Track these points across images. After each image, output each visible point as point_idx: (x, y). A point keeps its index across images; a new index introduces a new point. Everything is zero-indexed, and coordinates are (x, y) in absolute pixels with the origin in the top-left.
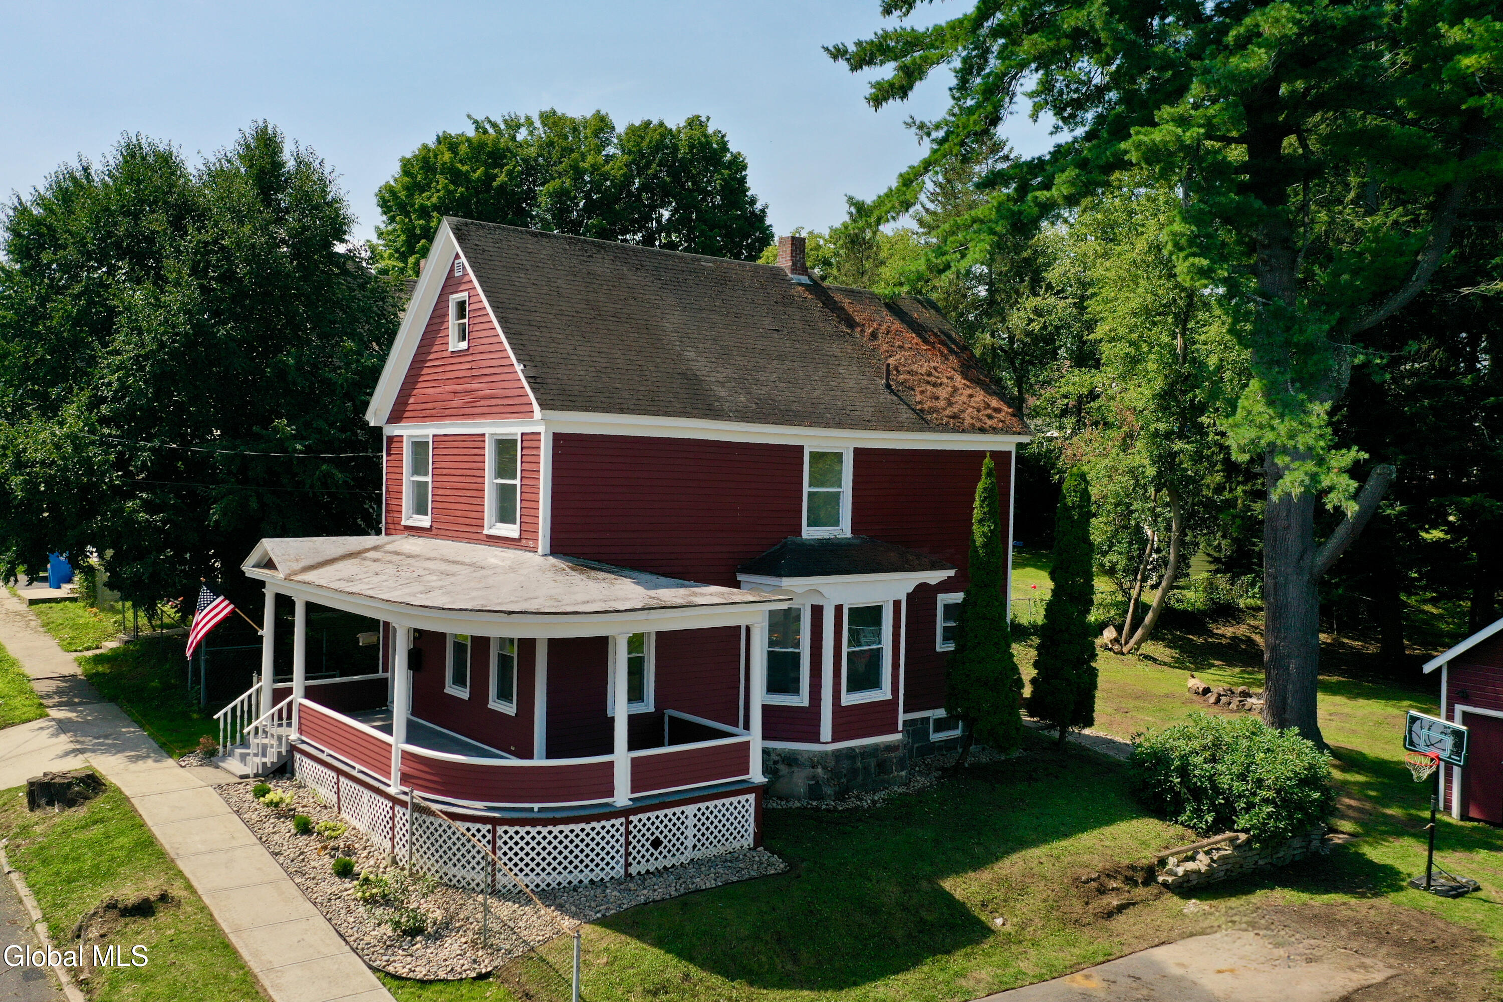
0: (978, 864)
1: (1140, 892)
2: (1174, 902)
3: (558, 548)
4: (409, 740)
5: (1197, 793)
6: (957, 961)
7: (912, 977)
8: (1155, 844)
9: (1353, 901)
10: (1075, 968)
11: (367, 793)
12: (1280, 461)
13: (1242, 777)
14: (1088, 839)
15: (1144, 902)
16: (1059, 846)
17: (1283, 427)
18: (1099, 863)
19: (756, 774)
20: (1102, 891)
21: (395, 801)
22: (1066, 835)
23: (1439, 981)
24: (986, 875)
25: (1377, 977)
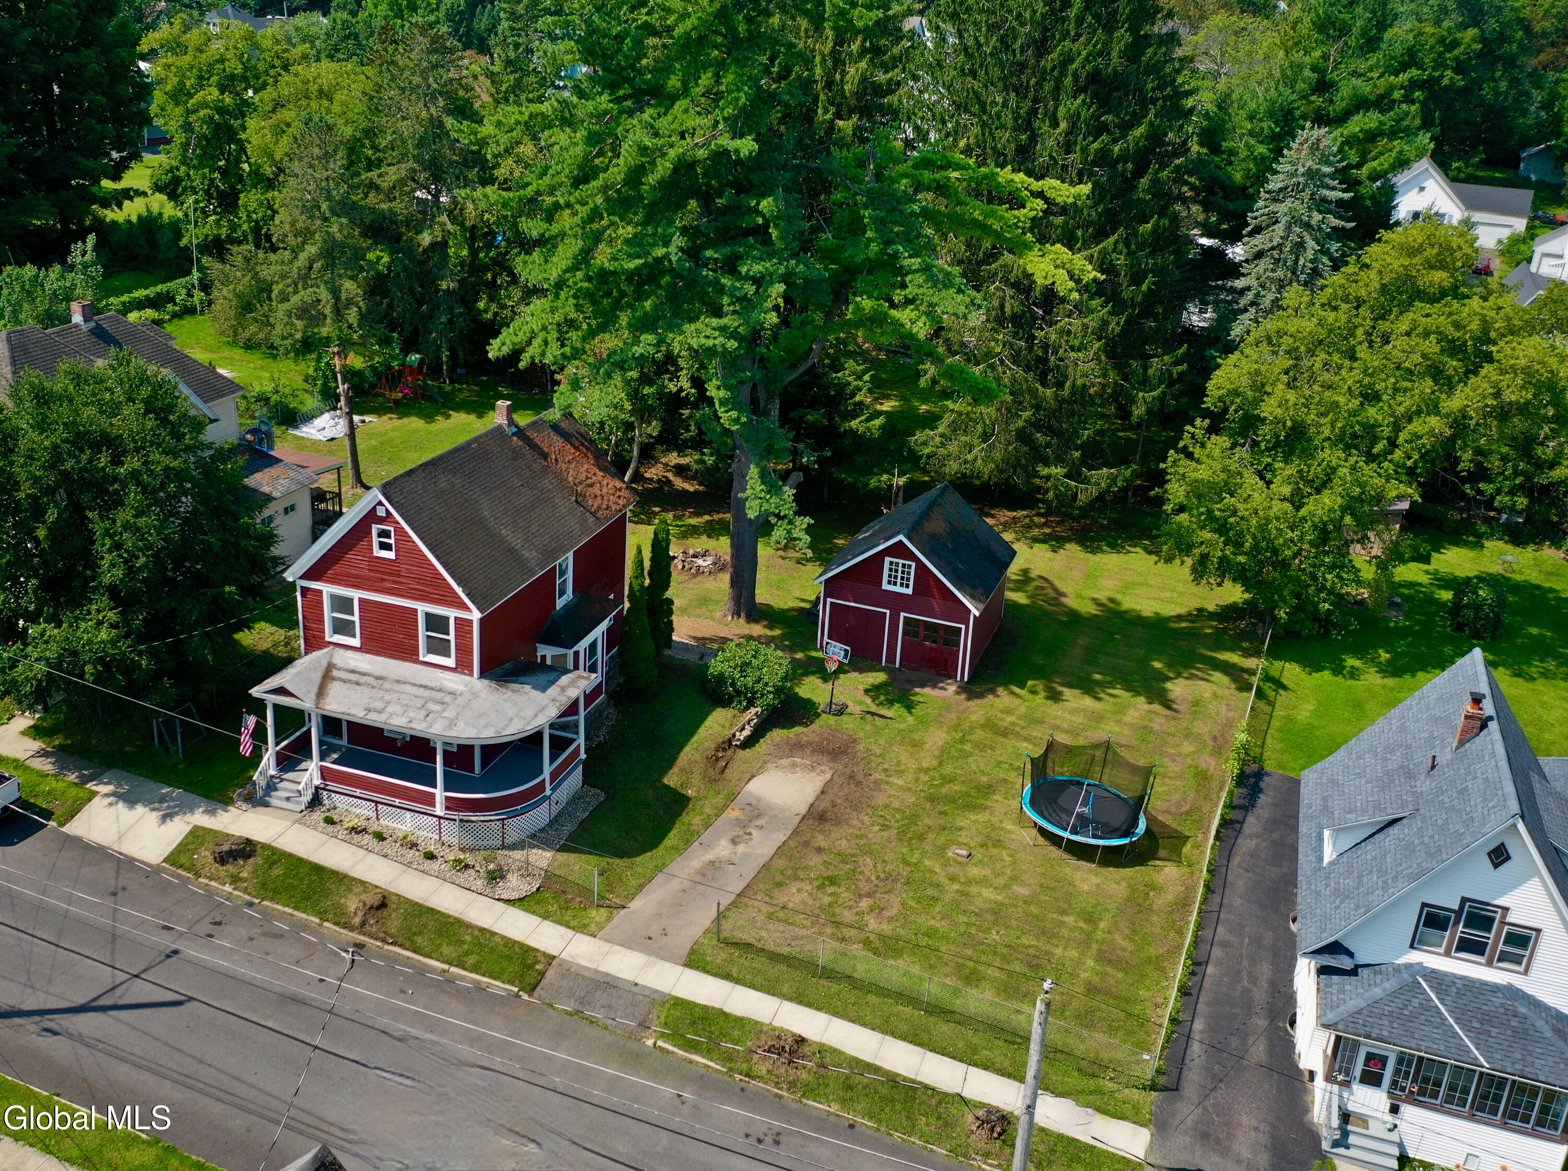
0: (670, 763)
1: (729, 753)
2: (741, 753)
3: (483, 674)
4: (447, 789)
5: (738, 693)
6: (685, 818)
7: (674, 831)
8: (727, 724)
9: (805, 730)
10: (726, 806)
11: (408, 814)
12: (773, 520)
13: (758, 682)
14: (702, 732)
15: (732, 758)
16: (694, 739)
17: (775, 500)
18: (713, 746)
19: (583, 756)
20: (717, 760)
21: (440, 818)
22: (693, 733)
23: (848, 771)
24: (675, 769)
25: (828, 776)
